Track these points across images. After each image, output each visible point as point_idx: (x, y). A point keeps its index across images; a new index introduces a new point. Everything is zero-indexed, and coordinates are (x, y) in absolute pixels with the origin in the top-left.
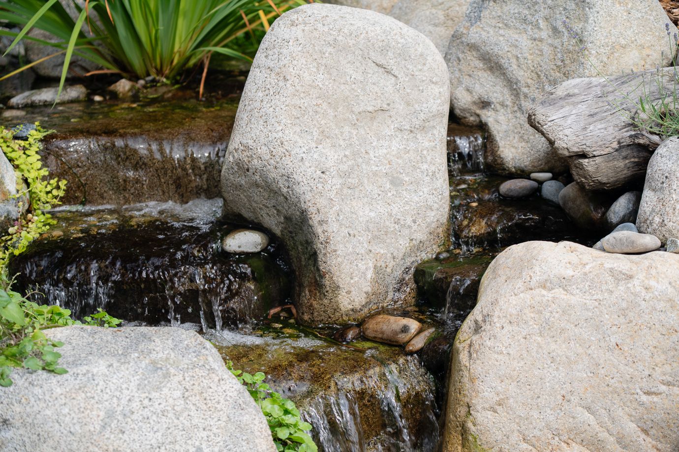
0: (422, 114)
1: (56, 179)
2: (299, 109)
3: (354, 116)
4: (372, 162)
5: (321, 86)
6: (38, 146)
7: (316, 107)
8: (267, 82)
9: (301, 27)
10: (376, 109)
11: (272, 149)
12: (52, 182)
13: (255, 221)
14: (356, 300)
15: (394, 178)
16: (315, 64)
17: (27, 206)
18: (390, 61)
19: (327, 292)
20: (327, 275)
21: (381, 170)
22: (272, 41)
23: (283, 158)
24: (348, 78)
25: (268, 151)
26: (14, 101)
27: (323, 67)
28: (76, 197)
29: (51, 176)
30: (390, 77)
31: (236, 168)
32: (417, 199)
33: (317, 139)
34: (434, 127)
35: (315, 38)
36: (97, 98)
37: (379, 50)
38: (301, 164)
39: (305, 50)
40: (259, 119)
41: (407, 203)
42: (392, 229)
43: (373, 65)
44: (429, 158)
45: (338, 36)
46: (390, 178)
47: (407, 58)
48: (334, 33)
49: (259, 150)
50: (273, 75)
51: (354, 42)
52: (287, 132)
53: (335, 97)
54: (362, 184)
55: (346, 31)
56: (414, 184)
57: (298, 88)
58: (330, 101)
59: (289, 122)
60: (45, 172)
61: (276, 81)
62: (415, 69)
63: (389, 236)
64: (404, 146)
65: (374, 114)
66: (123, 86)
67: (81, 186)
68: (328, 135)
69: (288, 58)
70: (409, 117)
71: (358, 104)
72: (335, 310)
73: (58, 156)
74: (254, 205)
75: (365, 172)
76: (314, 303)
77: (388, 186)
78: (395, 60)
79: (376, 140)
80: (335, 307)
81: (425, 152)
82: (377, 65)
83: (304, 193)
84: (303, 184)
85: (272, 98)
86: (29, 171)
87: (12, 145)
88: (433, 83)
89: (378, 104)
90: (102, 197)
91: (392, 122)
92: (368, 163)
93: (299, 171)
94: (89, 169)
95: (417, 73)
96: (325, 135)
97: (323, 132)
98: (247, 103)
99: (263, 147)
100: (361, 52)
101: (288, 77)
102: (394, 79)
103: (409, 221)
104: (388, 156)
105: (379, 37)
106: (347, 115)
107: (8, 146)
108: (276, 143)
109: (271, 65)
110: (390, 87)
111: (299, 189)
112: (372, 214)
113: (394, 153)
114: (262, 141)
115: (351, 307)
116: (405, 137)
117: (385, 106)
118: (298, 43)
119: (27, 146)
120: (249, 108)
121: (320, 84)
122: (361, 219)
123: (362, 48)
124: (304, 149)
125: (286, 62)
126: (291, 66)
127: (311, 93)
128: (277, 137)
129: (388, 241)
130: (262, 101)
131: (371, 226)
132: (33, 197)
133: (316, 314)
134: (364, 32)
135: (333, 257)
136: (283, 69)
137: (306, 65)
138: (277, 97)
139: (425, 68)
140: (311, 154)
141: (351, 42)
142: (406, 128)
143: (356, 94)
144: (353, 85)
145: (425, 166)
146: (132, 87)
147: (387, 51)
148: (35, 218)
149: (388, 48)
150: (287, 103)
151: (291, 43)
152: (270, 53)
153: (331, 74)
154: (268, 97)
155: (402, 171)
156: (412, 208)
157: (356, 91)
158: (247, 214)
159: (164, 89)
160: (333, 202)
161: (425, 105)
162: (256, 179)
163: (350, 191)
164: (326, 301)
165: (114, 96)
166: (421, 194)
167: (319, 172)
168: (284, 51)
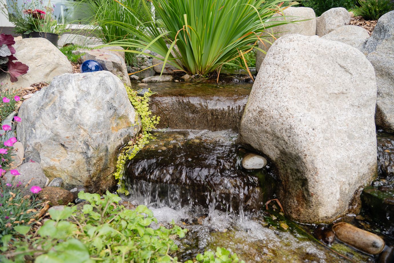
0: (366, 97)
1: (155, 116)
2: (297, 89)
3: (327, 95)
4: (338, 124)
5: (310, 76)
6: (148, 99)
7: (307, 89)
8: (276, 72)
9: (296, 42)
10: (339, 92)
11: (281, 112)
12: (153, 117)
13: (259, 149)
14: (329, 212)
15: (349, 134)
16: (306, 63)
17: (140, 129)
18: (349, 65)
19: (312, 205)
20: (314, 196)
21: (343, 129)
22: (278, 49)
23: (289, 119)
24: (325, 73)
25: (278, 113)
26: (144, 80)
27: (311, 65)
28: (165, 125)
29: (153, 114)
30: (348, 74)
31: (253, 121)
32: (363, 148)
33: (308, 108)
34: (371, 105)
35: (305, 48)
36: (177, 81)
37: (342, 58)
38: (299, 123)
39: (300, 55)
40: (272, 93)
41: (357, 150)
42: (349, 166)
43: (339, 66)
44: (368, 123)
45: (319, 48)
46: (347, 134)
47: (358, 64)
48: (316, 46)
49: (271, 112)
50: (280, 68)
51: (329, 52)
52: (290, 102)
53: (317, 83)
54: (332, 137)
55: (323, 46)
56: (360, 138)
57: (296, 76)
58: (314, 86)
59: (291, 96)
60: (150, 113)
61: (282, 72)
62: (362, 71)
63: (347, 170)
64: (355, 115)
65: (338, 95)
66: (187, 77)
67: (167, 120)
68: (313, 106)
69: (290, 59)
70: (358, 98)
71: (330, 88)
72: (315, 216)
73: (157, 105)
74: (261, 142)
75: (334, 130)
76: (301, 210)
77: (347, 139)
78: (351, 64)
79: (339, 110)
80: (316, 214)
81: (366, 120)
82: (341, 66)
83: (301, 142)
84: (301, 136)
85: (280, 81)
86: (142, 112)
87: (135, 98)
88: (371, 79)
89: (341, 89)
90: (176, 126)
91: (348, 100)
92: (335, 124)
93: (299, 127)
94: (171, 112)
95: (363, 73)
96: (311, 106)
97: (310, 104)
98: (262, 84)
99: (274, 110)
100: (332, 58)
101: (291, 70)
102: (350, 75)
103: (358, 161)
104: (346, 121)
105: (342, 50)
106: (324, 94)
107: (133, 99)
108: (284, 109)
109: (278, 62)
110: (348, 80)
111: (298, 139)
112: (339, 156)
113: (349, 119)
114: (274, 106)
115: (325, 215)
116: (355, 110)
117: (344, 91)
118: (295, 50)
119: (143, 99)
120: (264, 87)
121: (309, 75)
122: (333, 159)
123: (333, 56)
124: (301, 114)
125: (288, 61)
126: (292, 63)
127: (304, 80)
128: (284, 105)
129: (347, 173)
130: (273, 83)
131: (338, 164)
132: (143, 125)
133: (302, 216)
134: (334, 47)
135: (319, 185)
136: (287, 65)
137: (301, 63)
138: (284, 81)
139: (368, 70)
140: (305, 118)
141: (327, 52)
142: (356, 104)
143: (329, 82)
144: (328, 77)
145: (366, 128)
146: (190, 78)
147: (347, 58)
148: (143, 136)
149: (347, 57)
150: (290, 85)
151: (291, 51)
152: (277, 56)
153: (315, 70)
154: (277, 81)
155: (354, 130)
156: (360, 153)
157: (329, 81)
158: (255, 145)
159: (202, 79)
160: (320, 149)
161: (367, 92)
162: (267, 129)
163: (326, 141)
164: (310, 211)
165: (183, 80)
166: (365, 145)
167: (311, 129)
168: (287, 55)
